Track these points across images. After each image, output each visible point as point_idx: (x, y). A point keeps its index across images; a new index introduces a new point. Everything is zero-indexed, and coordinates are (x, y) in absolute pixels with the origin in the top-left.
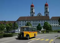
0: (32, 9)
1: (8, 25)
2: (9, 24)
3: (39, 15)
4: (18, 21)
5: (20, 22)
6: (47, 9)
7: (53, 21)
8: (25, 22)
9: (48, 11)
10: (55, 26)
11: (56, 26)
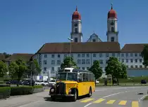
0: (76, 25)
1: (15, 63)
2: (17, 62)
3: (94, 40)
4: (39, 53)
5: (46, 56)
6: (113, 24)
7: (129, 54)
8: (59, 56)
9: (116, 30)
10: (132, 66)
11: (136, 66)
